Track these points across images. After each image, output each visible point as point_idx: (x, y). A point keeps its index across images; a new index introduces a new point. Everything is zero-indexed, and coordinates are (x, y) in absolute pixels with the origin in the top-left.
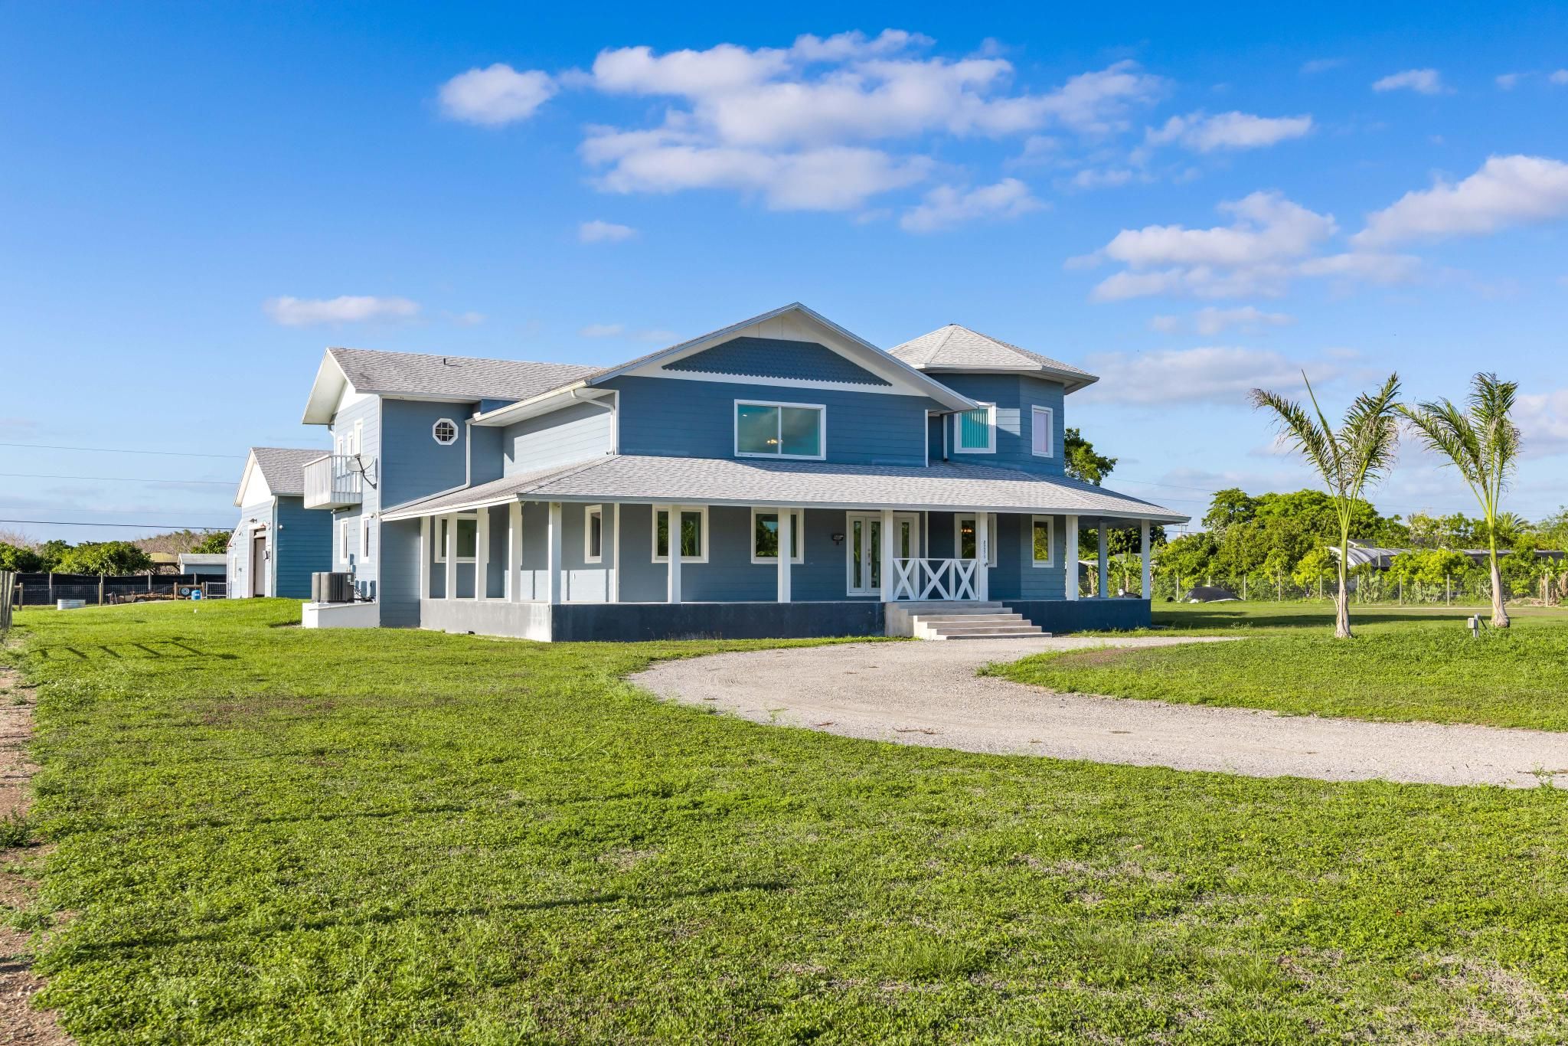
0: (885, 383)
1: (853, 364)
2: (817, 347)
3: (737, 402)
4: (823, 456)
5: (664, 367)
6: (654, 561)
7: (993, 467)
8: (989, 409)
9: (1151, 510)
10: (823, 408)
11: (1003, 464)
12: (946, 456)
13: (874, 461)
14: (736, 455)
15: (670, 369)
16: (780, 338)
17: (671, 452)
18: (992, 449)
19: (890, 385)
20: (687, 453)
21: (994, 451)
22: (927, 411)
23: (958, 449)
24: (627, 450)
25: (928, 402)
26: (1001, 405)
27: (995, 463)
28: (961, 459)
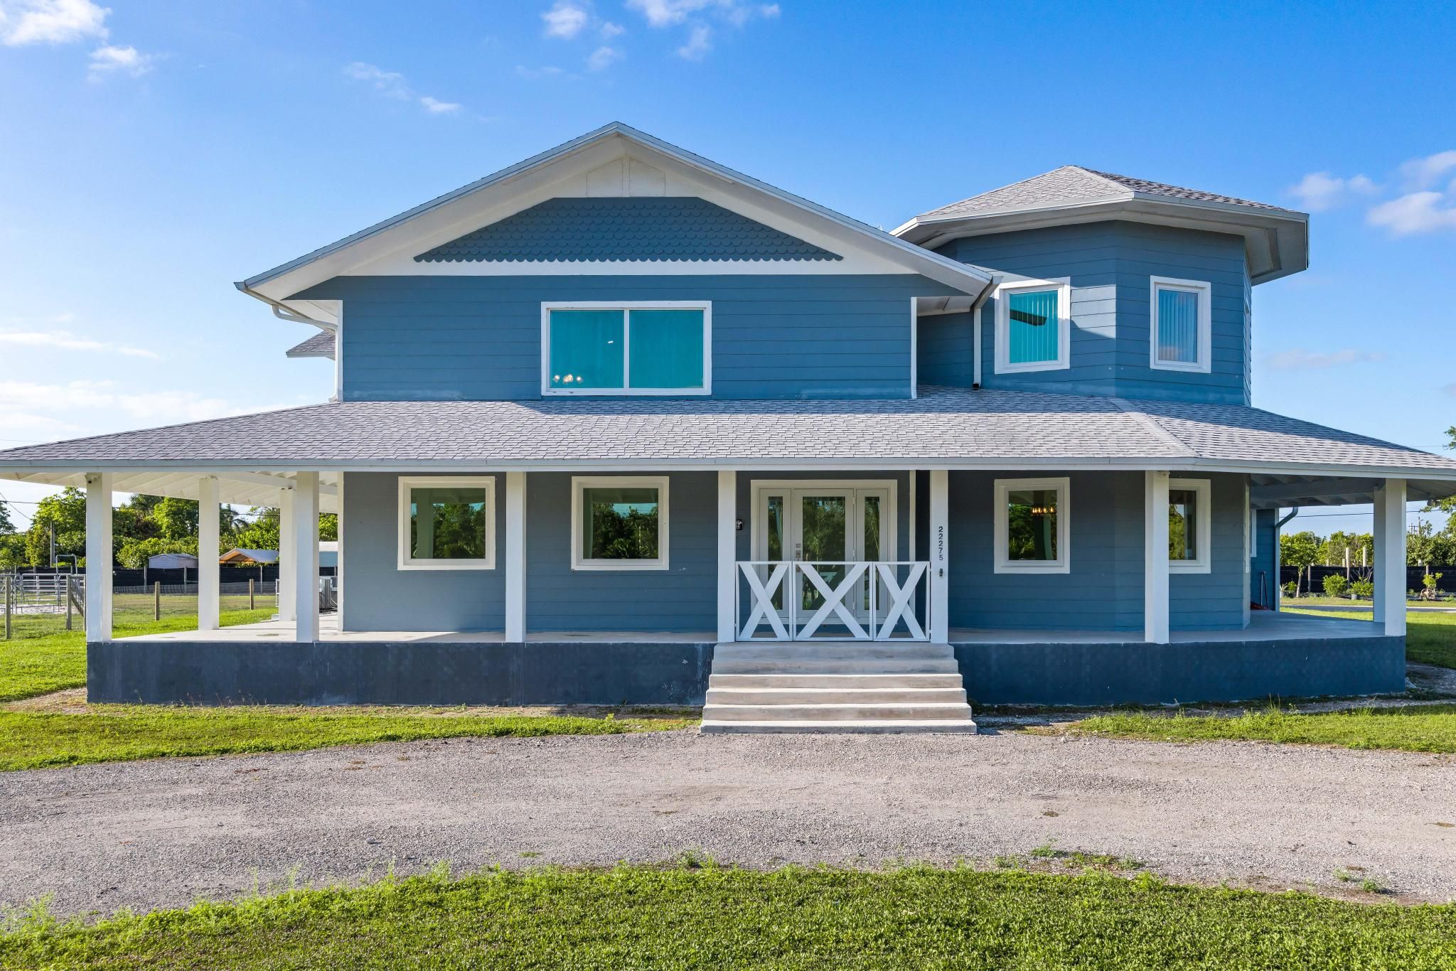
0: (829, 256)
1: (764, 228)
2: (696, 201)
3: (546, 306)
4: (706, 389)
5: (418, 259)
6: (401, 567)
7: (1063, 393)
8: (1060, 291)
9: (1409, 461)
10: (706, 305)
11: (1082, 388)
12: (977, 379)
13: (805, 393)
14: (544, 393)
15: (428, 260)
16: (626, 194)
17: (429, 393)
18: (1063, 362)
19: (839, 258)
20: (456, 394)
21: (1067, 366)
22: (914, 300)
23: (1002, 365)
24: (357, 394)
25: (920, 283)
26: (1078, 282)
27: (1069, 386)
28: (1008, 383)
